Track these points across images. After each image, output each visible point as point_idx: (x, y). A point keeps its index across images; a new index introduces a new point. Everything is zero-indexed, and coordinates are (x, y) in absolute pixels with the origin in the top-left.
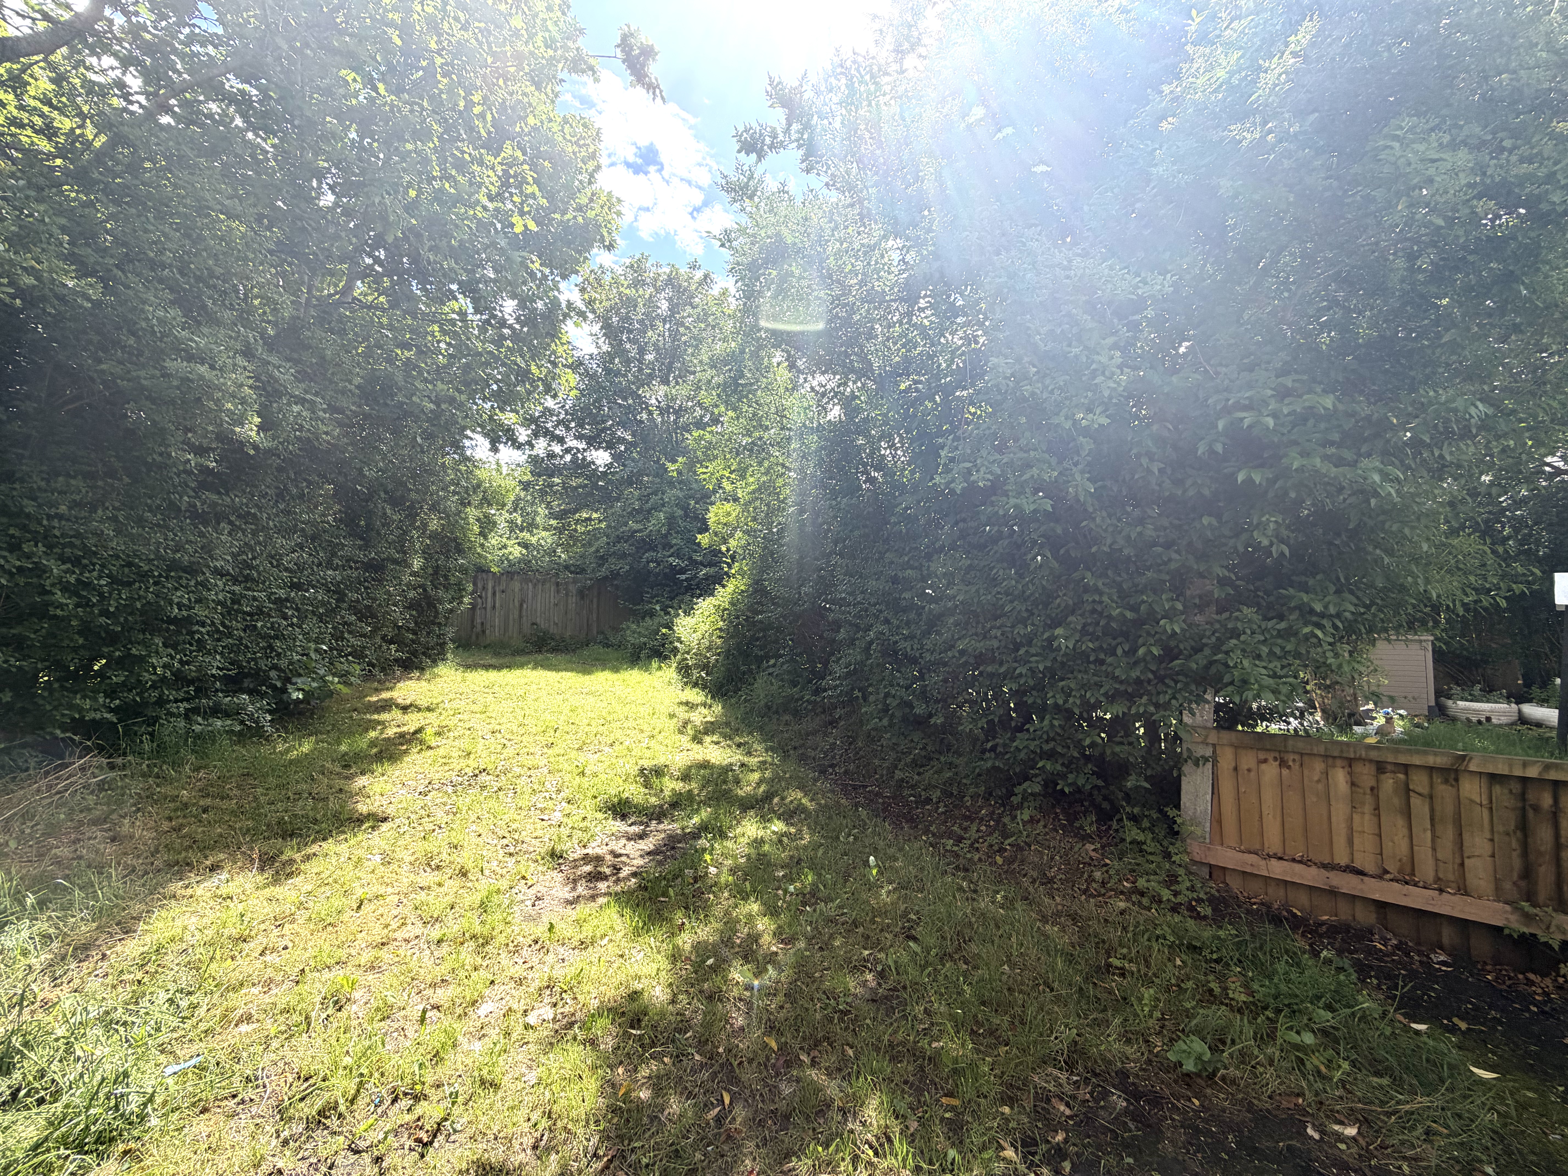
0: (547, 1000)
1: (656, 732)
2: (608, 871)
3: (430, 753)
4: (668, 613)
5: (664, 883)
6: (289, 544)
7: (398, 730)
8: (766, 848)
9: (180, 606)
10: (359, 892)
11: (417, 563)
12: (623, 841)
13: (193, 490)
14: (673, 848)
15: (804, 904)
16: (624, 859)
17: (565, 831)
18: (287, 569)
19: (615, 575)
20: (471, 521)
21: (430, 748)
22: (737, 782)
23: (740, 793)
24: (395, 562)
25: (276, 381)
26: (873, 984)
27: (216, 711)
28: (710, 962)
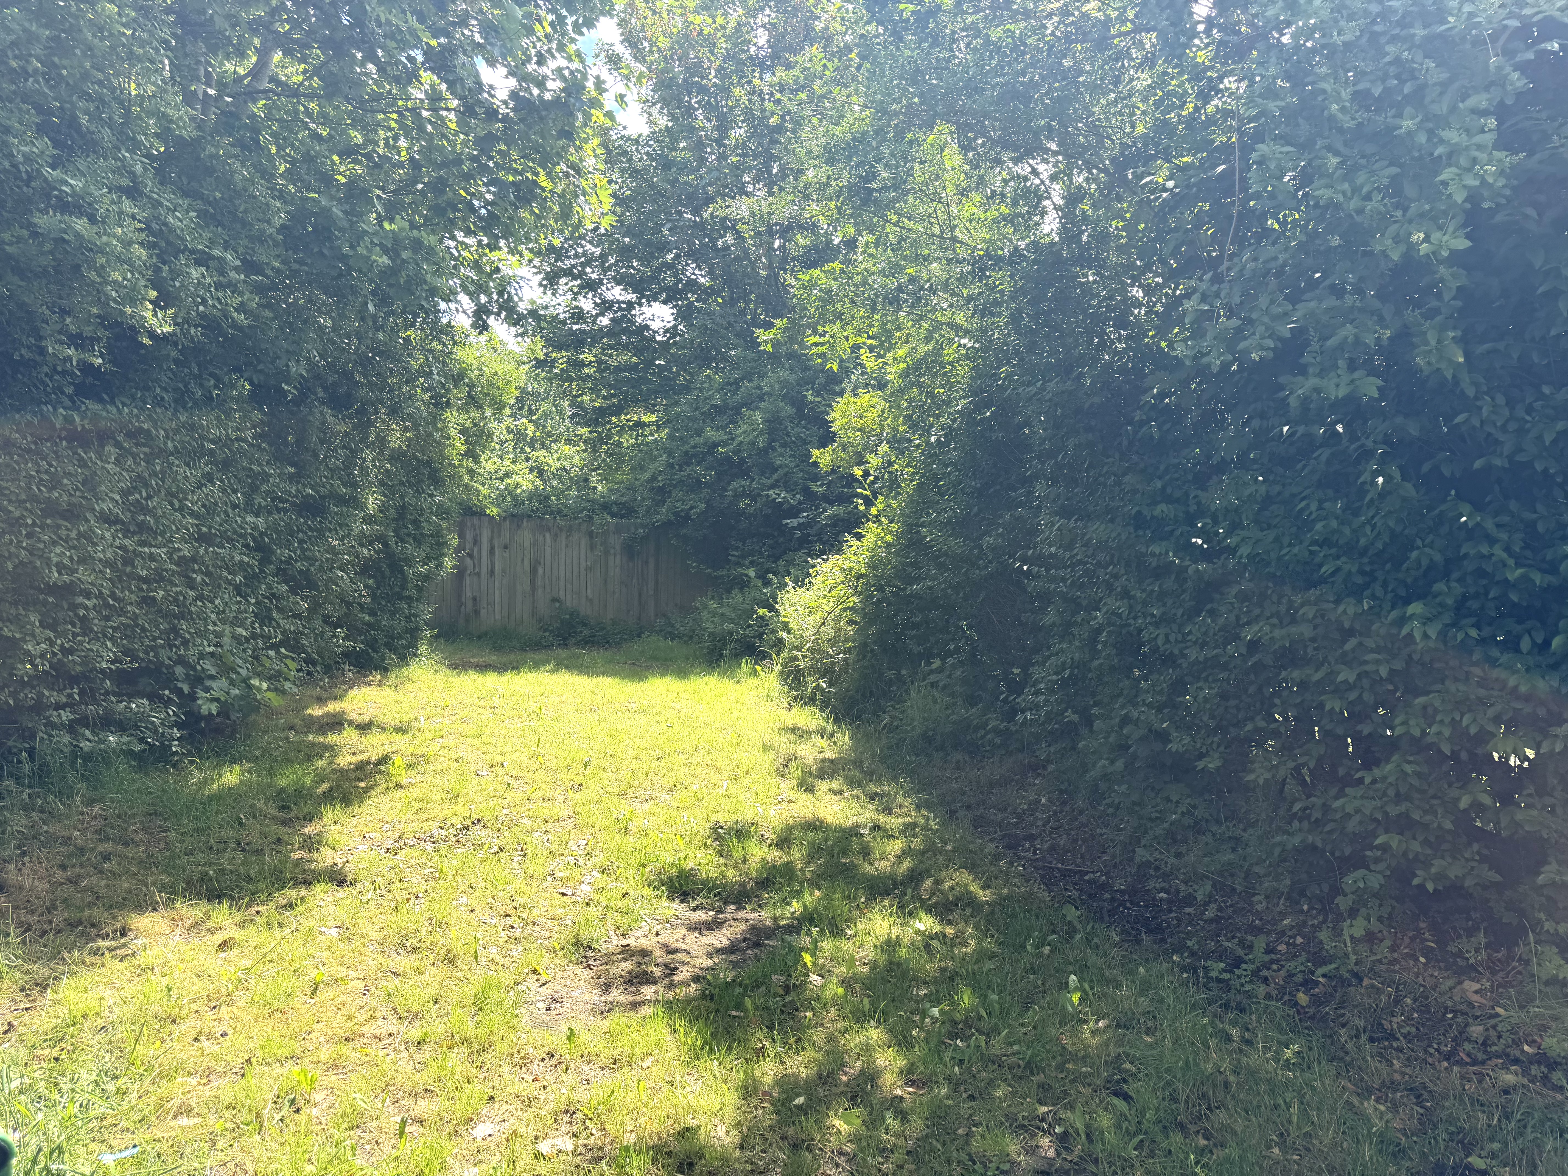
0: (565, 1128)
1: (740, 772)
2: (657, 972)
3: (400, 793)
4: (767, 583)
5: (738, 990)
6: (194, 474)
7: (354, 759)
8: (903, 952)
9: (60, 567)
10: (313, 974)
11: (372, 502)
12: (683, 931)
13: (70, 397)
14: (757, 945)
15: (954, 1036)
16: (682, 956)
17: (594, 912)
18: (193, 514)
19: (682, 519)
20: (452, 432)
21: (398, 786)
22: (866, 852)
23: (868, 868)
24: (342, 501)
25: (171, 231)
26: (1051, 1153)
27: (108, 722)
28: (801, 1100)
